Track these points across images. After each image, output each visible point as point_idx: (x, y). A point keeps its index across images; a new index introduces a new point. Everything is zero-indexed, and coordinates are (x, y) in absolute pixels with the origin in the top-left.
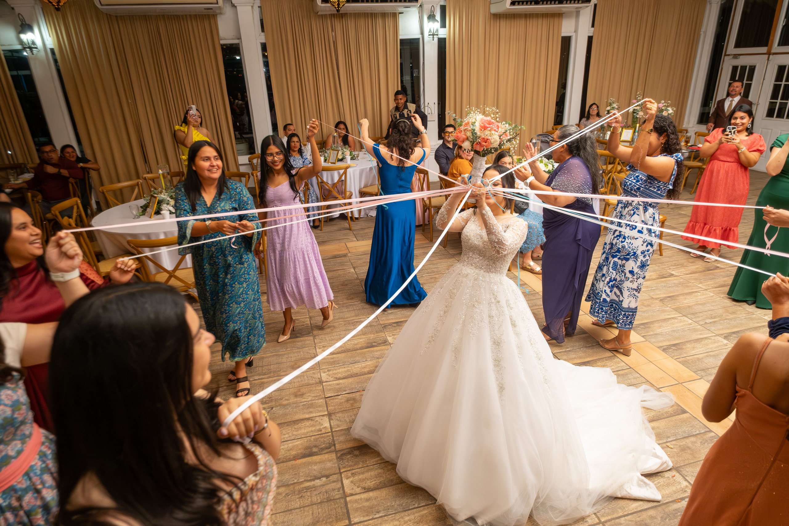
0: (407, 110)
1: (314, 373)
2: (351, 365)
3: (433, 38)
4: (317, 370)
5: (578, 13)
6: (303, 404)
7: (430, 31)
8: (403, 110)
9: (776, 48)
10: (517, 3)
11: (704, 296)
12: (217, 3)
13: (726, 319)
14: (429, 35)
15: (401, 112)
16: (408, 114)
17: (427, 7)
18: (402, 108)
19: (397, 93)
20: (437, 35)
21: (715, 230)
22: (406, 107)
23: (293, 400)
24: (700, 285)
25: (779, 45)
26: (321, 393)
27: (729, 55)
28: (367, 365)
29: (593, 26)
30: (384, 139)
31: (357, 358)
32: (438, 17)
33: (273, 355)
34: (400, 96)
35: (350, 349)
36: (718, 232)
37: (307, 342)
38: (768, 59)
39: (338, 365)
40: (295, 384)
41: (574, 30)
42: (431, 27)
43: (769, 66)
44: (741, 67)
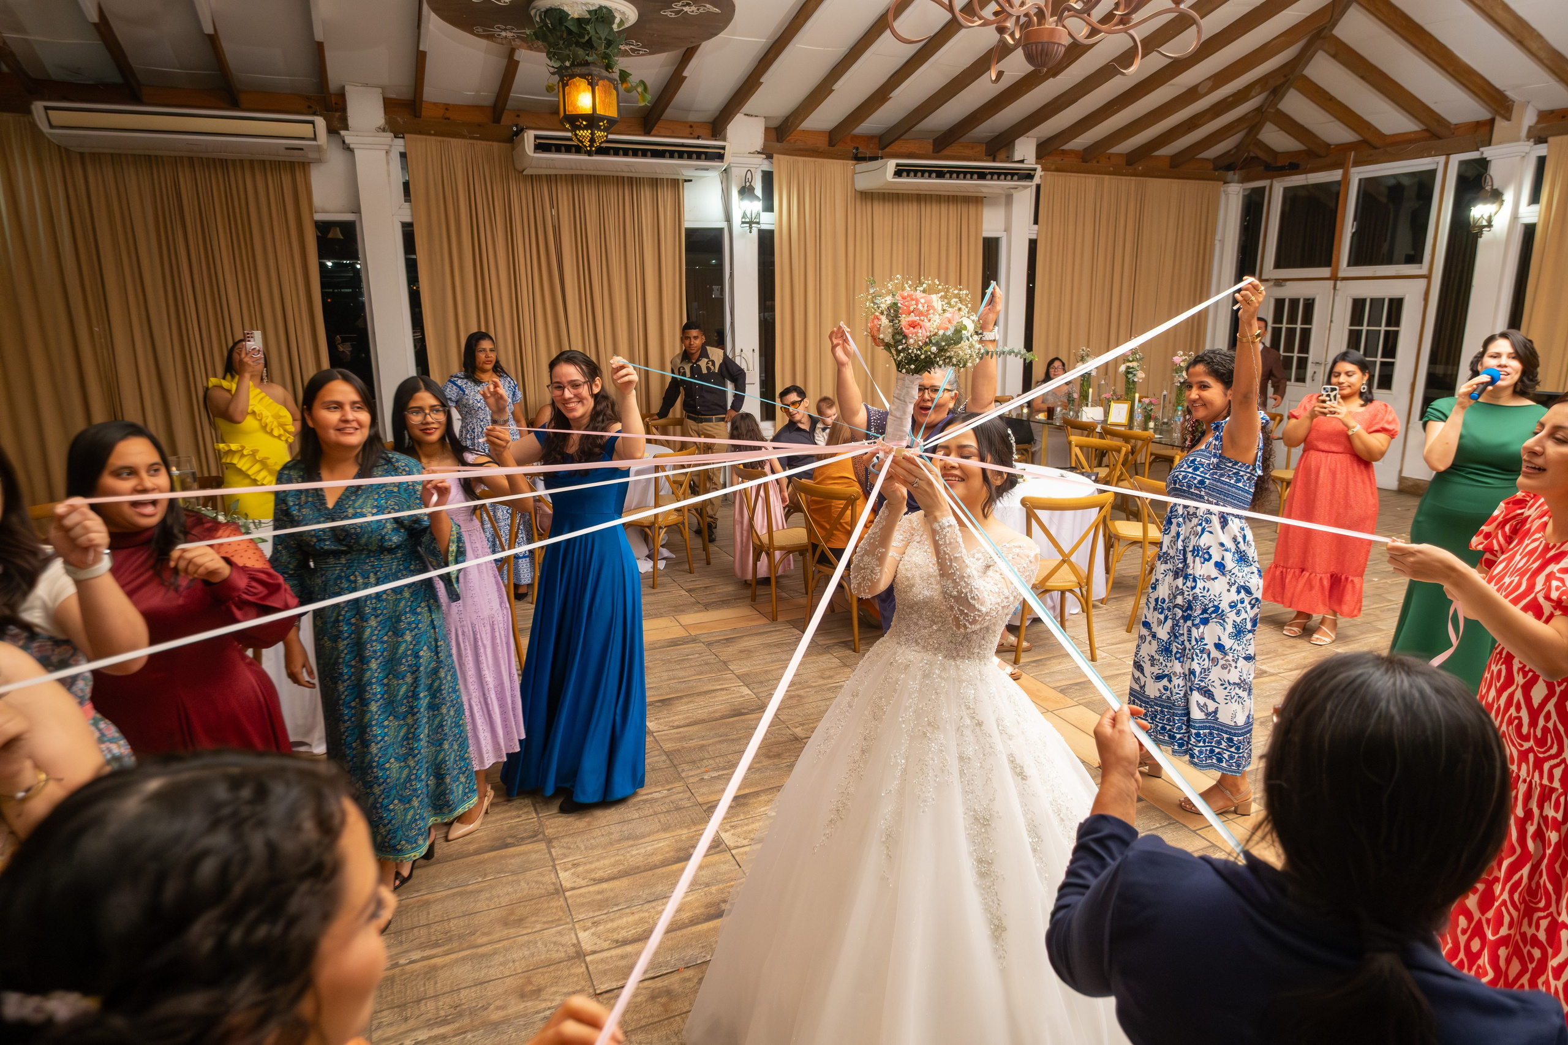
0: (706, 360)
1: (560, 933)
2: (647, 906)
3: (751, 228)
4: (567, 923)
5: (1009, 199)
6: (542, 1015)
7: (744, 215)
8: (698, 360)
9: (1344, 269)
10: (905, 174)
12: (315, 139)
14: (743, 223)
15: (695, 363)
16: (708, 368)
17: (737, 173)
18: (696, 356)
19: (687, 327)
20: (758, 223)
22: (704, 354)
23: (516, 1007)
25: (1349, 265)
26: (583, 983)
29: (1036, 222)
30: (656, 417)
31: (659, 888)
32: (758, 192)
33: (454, 895)
34: (694, 333)
35: (638, 867)
37: (534, 856)
38: (1335, 288)
39: (616, 909)
40: (517, 964)
41: (1003, 228)
42: (746, 207)
43: (1337, 299)
44: (1290, 300)
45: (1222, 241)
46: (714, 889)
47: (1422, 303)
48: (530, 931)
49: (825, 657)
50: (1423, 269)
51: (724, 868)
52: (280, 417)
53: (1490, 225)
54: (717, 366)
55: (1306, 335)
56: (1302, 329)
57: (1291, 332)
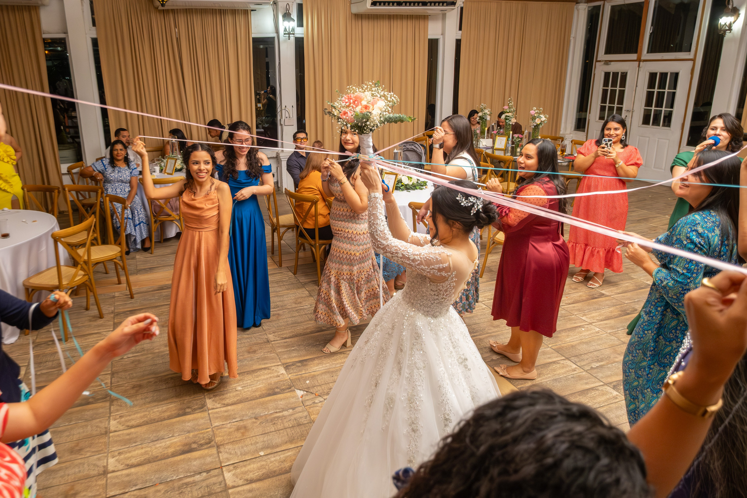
1: (99, 459)
2: (151, 444)
3: (290, 36)
4: (105, 453)
5: (444, 17)
7: (286, 30)
9: (645, 54)
11: (589, 332)
13: (615, 362)
14: (286, 34)
17: (282, 5)
20: (294, 34)
21: (598, 252)
24: (584, 318)
25: (648, 52)
27: (600, 61)
28: (172, 443)
31: (162, 433)
36: (601, 253)
37: (101, 410)
38: (639, 66)
39: (134, 445)
40: (70, 477)
41: (441, 33)
42: (286, 25)
43: (640, 72)
44: (613, 73)
45: (575, 38)
46: (191, 434)
47: (690, 76)
48: (83, 457)
49: (300, 291)
50: (691, 55)
51: (202, 421)
52: (7, 152)
53: (730, 29)
55: (622, 93)
56: (620, 90)
57: (613, 92)
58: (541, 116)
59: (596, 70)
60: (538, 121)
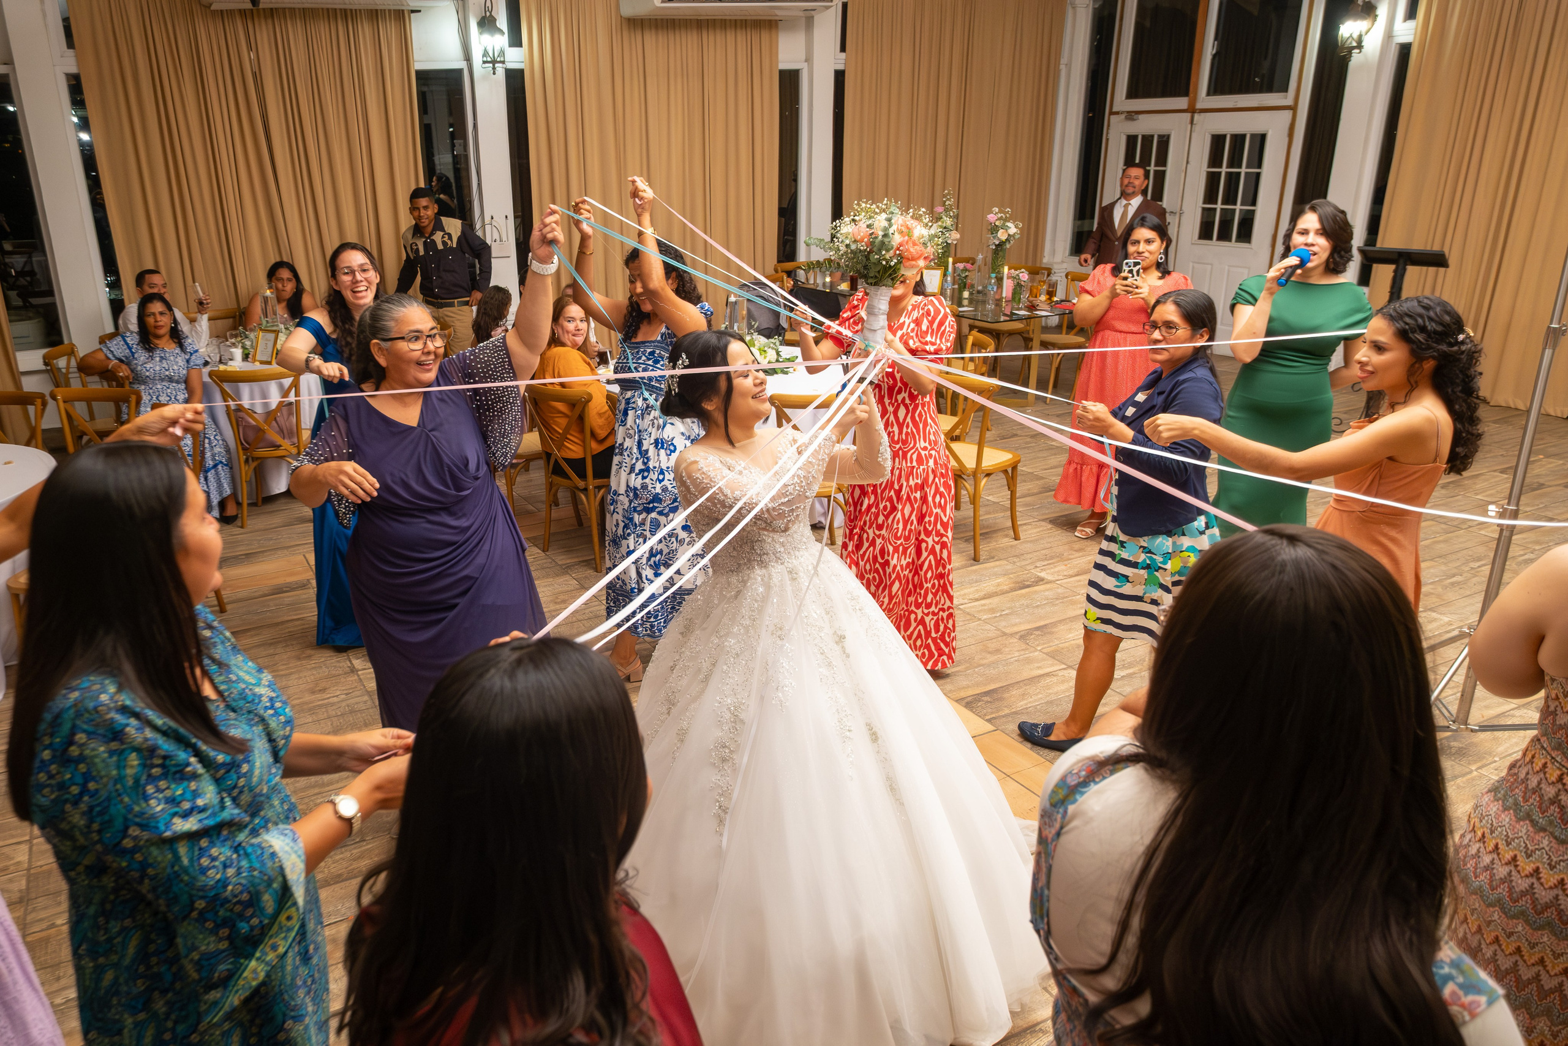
0: (442, 233)
3: (494, 68)
5: (809, 23)
7: (486, 54)
8: (432, 234)
9: (1204, 100)
14: (484, 62)
15: (429, 237)
16: (444, 243)
18: (430, 229)
19: (416, 194)
20: (503, 62)
22: (439, 226)
25: (1208, 94)
27: (1117, 113)
29: (843, 49)
32: (502, 22)
34: (423, 202)
38: (1192, 122)
41: (804, 58)
42: (484, 43)
43: (1194, 135)
44: (1143, 136)
47: (1286, 140)
50: (1287, 99)
53: (1360, 46)
54: (455, 240)
55: (1160, 177)
58: (1009, 224)
59: (1111, 131)
60: (1002, 235)
